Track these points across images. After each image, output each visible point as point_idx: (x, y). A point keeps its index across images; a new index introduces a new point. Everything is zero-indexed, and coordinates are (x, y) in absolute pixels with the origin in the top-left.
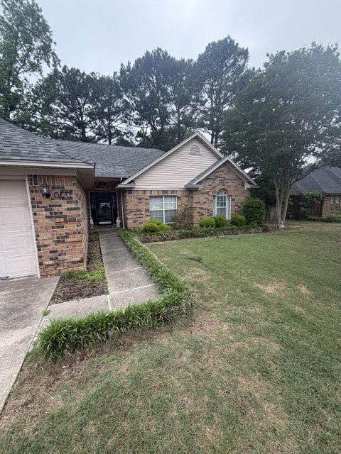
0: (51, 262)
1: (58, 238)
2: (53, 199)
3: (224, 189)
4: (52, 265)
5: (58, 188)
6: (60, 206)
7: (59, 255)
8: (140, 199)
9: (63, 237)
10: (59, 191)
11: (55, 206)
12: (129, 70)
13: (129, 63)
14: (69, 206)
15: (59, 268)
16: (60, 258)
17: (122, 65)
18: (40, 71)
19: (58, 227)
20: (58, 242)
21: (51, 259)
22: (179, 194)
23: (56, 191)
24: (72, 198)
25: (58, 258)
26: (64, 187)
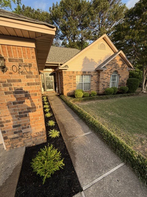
0: (16, 135)
1: (20, 113)
2: (11, 73)
3: (116, 71)
4: (17, 138)
5: (16, 61)
6: (20, 81)
7: (23, 128)
8: (71, 76)
9: (25, 112)
10: (17, 64)
11: (14, 81)
12: (57, 7)
13: (57, 3)
14: (29, 80)
15: (23, 139)
16: (24, 131)
17: (53, 4)
18: (10, 6)
19: (20, 103)
20: (21, 117)
21: (15, 133)
22: (92, 74)
23: (14, 63)
24: (31, 73)
25: (21, 131)
26: (22, 60)
